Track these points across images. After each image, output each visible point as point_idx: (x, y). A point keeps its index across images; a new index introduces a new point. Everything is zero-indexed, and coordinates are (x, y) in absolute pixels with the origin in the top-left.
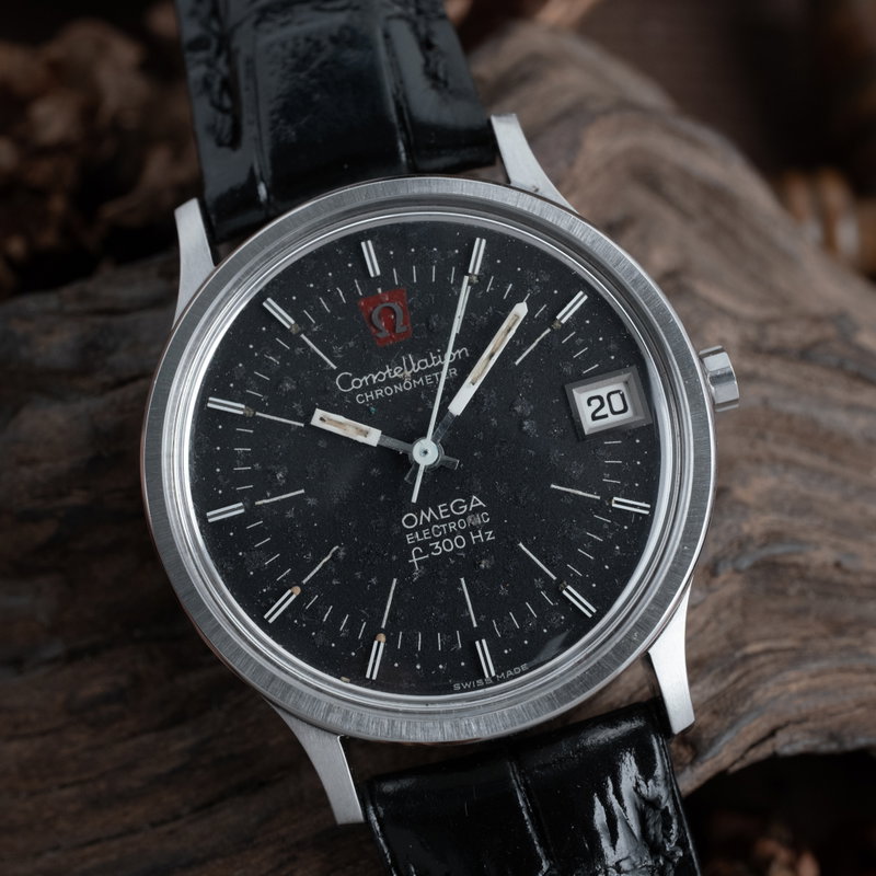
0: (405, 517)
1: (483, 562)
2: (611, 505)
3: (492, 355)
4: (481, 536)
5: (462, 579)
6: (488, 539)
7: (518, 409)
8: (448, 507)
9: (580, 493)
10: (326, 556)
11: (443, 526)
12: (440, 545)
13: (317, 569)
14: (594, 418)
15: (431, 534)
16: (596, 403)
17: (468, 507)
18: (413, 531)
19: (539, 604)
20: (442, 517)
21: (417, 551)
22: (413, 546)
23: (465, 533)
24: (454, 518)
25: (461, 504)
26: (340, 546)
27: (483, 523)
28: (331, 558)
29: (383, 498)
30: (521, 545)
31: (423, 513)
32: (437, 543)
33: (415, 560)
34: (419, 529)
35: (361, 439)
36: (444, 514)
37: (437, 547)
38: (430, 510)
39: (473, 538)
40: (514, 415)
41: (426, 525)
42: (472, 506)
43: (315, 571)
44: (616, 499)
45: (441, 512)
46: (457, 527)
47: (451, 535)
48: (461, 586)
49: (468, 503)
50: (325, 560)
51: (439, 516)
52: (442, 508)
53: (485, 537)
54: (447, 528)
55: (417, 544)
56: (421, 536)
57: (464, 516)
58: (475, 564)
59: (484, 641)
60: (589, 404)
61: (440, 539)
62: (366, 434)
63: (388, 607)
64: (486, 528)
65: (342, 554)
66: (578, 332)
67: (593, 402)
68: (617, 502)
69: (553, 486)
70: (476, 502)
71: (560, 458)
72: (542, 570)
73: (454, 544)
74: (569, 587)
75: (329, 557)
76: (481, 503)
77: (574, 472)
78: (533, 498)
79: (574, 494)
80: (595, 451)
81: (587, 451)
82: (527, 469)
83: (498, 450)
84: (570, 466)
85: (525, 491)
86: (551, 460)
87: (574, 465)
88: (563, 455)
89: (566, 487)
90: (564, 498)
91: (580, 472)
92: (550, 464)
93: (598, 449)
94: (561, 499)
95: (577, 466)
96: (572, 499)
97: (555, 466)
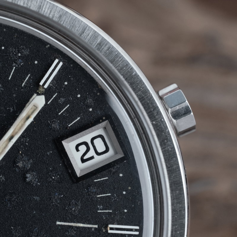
2: (107, 231)
3: (11, 138)
7: (20, 164)
9: (81, 225)
14: (83, 161)
16: (83, 148)
40: (17, 170)
44: (110, 226)
60: (77, 150)
66: (59, 93)
67: (80, 148)
68: (112, 229)
69: (58, 223)
71: (61, 199)
77: (73, 209)
78: (43, 235)
79: (76, 227)
80: (87, 189)
81: (82, 190)
82: (35, 212)
83: (9, 201)
84: (70, 205)
85: (36, 231)
86: (53, 202)
87: (72, 203)
88: (62, 196)
89: (69, 222)
90: (68, 231)
91: (78, 208)
92: (53, 205)
93: (90, 187)
94: (66, 232)
95: (75, 203)
96: (75, 231)
97: (57, 206)
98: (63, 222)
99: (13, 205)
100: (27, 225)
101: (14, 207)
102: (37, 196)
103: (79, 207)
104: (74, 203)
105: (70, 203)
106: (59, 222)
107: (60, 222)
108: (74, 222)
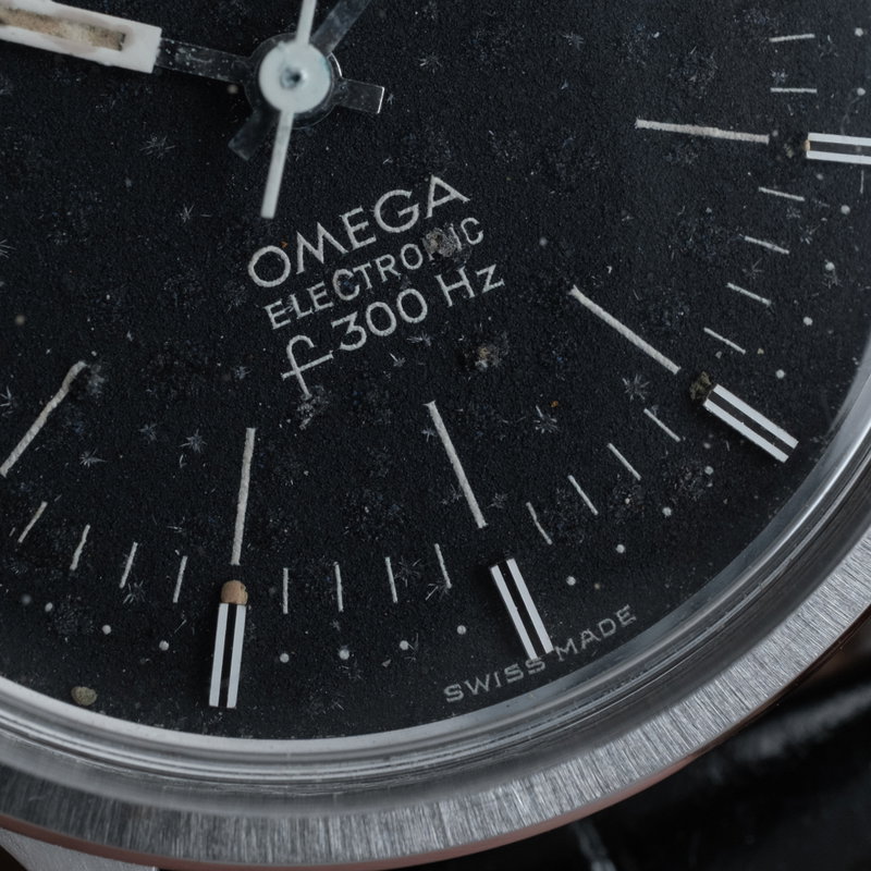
0: (256, 258)
1: (483, 352)
2: (803, 153)
4: (465, 282)
5: (432, 406)
6: (488, 287)
8: (368, 216)
9: (717, 133)
10: (55, 392)
11: (362, 268)
12: (361, 321)
13: (35, 430)
15: (332, 296)
17: (423, 210)
18: (281, 292)
19: (643, 443)
20: (357, 245)
21: (299, 347)
22: (288, 332)
23: (423, 280)
24: (389, 244)
25: (402, 202)
26: (90, 360)
27: (467, 248)
28: (70, 397)
29: (186, 214)
30: (576, 292)
31: (302, 241)
32: (353, 317)
33: (297, 371)
34: (297, 284)
35: (106, 56)
36: (360, 236)
37: (352, 328)
38: (322, 231)
39: (446, 290)
41: (316, 271)
42: (432, 204)
43: (29, 438)
44: (814, 137)
45: (351, 230)
46: (399, 266)
47: (387, 290)
48: (432, 425)
49: (420, 198)
50: (54, 403)
51: (346, 243)
52: (353, 221)
53: (477, 283)
54: (373, 272)
55: (298, 327)
56: (306, 303)
57: (416, 235)
58: (461, 362)
59: (512, 564)
61: (359, 306)
62: (119, 41)
63: (242, 507)
64: (476, 258)
65: (97, 381)
68: (817, 146)
69: (641, 123)
70: (441, 192)
71: (651, 44)
72: (641, 353)
73: (397, 315)
74: (719, 390)
75: (62, 394)
76: (455, 194)
77: (693, 78)
78: (593, 161)
79: (699, 138)
80: (740, 15)
81: (721, 18)
82: (566, 85)
83: (484, 44)
84: (681, 63)
85: (569, 146)
86: (627, 54)
87: (690, 59)
88: (657, 35)
89: (676, 122)
90: (673, 152)
91: (708, 77)
92: (626, 64)
93: (747, 8)
94: (667, 155)
95: (700, 61)
96: (695, 151)
97: (639, 67)
98: (656, 120)
99: (498, 57)
100: (539, 125)
101: (500, 65)
102: (576, 32)
103: (712, 74)
104: (695, 61)
105: (680, 60)
106: (644, 119)
107: (648, 119)
108: (693, 123)
